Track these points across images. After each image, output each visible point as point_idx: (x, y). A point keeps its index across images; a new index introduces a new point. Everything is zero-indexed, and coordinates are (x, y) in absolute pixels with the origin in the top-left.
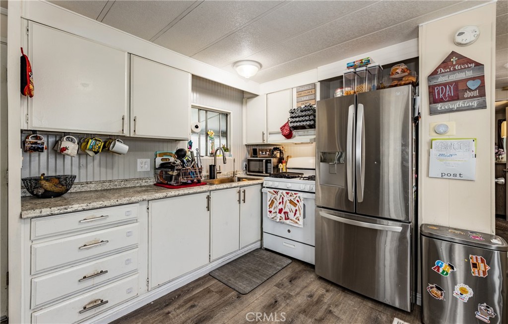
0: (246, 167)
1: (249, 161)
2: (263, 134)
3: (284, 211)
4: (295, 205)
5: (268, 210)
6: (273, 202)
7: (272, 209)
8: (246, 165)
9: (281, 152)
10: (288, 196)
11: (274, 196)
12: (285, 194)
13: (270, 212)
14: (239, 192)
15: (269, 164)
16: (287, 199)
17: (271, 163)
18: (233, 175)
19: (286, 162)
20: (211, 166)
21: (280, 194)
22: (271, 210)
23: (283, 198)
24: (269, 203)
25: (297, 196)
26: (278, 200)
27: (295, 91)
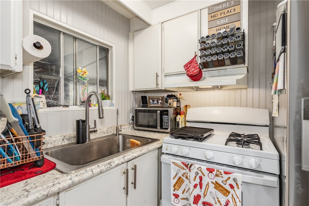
0: (133, 120)
1: (137, 111)
2: (157, 76)
3: (202, 200)
4: (226, 192)
5: (172, 192)
6: (180, 182)
7: (179, 192)
8: (133, 117)
9: (178, 101)
10: (212, 175)
11: (184, 171)
12: (206, 172)
13: (177, 196)
14: (126, 173)
15: (165, 117)
16: (210, 181)
17: (167, 115)
18: (115, 133)
19: (185, 114)
20: (78, 122)
21: (194, 169)
22: (176, 192)
23: (201, 178)
24: (174, 182)
25: (229, 178)
26: (192, 180)
27: (205, 12)
